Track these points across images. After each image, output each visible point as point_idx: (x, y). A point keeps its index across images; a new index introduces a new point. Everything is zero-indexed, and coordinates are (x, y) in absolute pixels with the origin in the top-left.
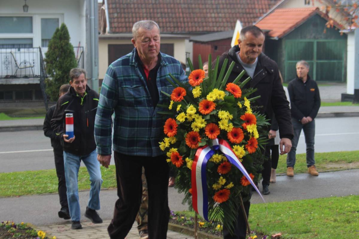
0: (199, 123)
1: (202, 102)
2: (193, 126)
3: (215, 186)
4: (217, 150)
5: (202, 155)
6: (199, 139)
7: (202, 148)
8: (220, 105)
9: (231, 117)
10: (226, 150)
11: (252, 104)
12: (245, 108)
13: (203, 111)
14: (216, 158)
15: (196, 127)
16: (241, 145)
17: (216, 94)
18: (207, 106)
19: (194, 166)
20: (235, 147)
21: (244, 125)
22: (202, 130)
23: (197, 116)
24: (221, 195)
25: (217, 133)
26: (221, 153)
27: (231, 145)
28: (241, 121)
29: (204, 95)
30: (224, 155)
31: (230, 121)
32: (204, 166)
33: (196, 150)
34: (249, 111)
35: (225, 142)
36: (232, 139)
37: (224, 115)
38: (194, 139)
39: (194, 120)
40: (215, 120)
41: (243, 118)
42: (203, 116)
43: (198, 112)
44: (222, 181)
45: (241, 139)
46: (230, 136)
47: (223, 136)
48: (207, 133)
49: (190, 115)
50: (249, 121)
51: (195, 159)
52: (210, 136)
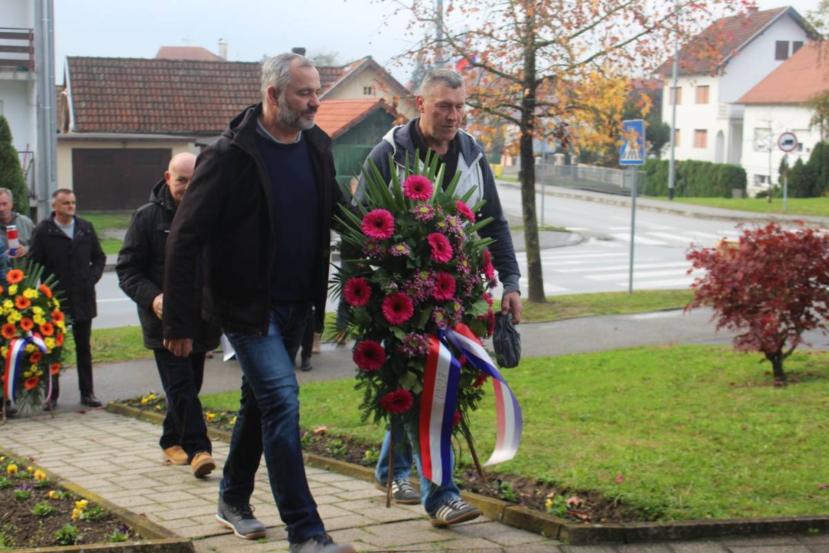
0: (16, 316)
1: (18, 299)
2: (9, 319)
3: (27, 374)
4: (29, 341)
5: (17, 345)
6: (15, 330)
7: (17, 338)
8: (34, 302)
9: (44, 313)
10: (38, 340)
11: (61, 304)
12: (54, 307)
13: (20, 307)
14: (30, 348)
15: (12, 320)
16: (52, 337)
17: (30, 294)
18: (23, 303)
19: (9, 355)
20: (47, 339)
21: (54, 321)
22: (18, 323)
23: (13, 310)
24: (31, 382)
25: (31, 326)
26: (33, 343)
27: (43, 337)
28: (51, 317)
29: (20, 291)
30: (37, 345)
31: (43, 316)
32: (20, 354)
33: (10, 340)
34: (57, 310)
35: (37, 334)
36: (44, 333)
37: (38, 310)
38: (10, 331)
39: (10, 314)
40: (29, 315)
41: (53, 314)
42: (19, 310)
43: (15, 308)
44: (34, 368)
45: (51, 332)
46: (42, 329)
47: (36, 329)
48: (22, 325)
49: (8, 309)
50: (58, 318)
51: (10, 348)
52: (25, 328)
